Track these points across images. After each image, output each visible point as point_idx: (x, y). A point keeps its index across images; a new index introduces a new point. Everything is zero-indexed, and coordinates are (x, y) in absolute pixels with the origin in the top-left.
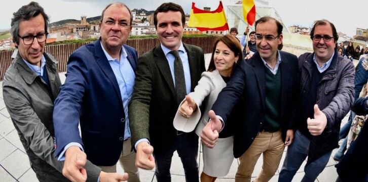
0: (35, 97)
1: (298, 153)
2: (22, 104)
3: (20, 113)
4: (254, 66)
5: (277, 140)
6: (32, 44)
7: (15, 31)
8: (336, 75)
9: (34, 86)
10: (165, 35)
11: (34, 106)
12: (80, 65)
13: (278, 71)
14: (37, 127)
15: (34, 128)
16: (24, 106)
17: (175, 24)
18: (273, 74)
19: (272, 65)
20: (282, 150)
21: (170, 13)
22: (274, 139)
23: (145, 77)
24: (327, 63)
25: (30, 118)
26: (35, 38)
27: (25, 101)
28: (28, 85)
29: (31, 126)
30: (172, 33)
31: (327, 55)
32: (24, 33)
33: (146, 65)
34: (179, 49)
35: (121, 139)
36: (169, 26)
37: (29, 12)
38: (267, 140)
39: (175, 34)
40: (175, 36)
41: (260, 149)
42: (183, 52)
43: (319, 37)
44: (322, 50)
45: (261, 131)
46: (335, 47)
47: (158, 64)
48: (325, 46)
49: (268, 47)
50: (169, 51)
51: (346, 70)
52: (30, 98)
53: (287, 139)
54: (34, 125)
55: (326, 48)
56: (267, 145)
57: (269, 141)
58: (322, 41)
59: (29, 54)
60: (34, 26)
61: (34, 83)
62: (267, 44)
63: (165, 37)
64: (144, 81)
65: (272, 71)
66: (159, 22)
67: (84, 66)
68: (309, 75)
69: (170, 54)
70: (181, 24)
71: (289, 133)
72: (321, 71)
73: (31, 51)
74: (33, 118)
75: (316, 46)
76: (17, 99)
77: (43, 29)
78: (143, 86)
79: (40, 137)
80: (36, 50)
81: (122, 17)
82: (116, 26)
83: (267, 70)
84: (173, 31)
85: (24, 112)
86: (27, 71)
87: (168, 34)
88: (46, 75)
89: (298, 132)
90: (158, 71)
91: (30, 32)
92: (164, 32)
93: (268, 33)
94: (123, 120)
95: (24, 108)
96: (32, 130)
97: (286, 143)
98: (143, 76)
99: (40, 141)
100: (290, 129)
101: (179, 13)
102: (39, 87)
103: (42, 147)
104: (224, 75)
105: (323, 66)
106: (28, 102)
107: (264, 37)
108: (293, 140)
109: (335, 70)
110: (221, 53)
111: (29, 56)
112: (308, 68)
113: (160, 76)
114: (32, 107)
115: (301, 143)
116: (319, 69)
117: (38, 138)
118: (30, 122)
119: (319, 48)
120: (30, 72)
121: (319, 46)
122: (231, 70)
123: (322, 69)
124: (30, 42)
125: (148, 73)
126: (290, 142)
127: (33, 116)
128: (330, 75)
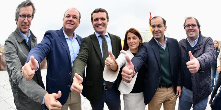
0: (20, 50)
1: (186, 101)
2: (13, 51)
3: (10, 56)
4: (151, 45)
5: (171, 93)
6: (24, 20)
7: (17, 13)
8: (201, 46)
9: (21, 44)
10: (97, 25)
11: (19, 54)
12: (50, 36)
13: (166, 47)
14: (17, 64)
15: (15, 64)
16: (13, 52)
17: (103, 19)
18: (163, 49)
19: (162, 44)
20: (175, 100)
21: (100, 13)
22: (169, 92)
23: (85, 48)
24: (195, 40)
25: (15, 59)
26: (26, 17)
27: (14, 50)
28: (19, 43)
29: (14, 63)
30: (101, 24)
31: (195, 36)
32: (21, 13)
33: (86, 42)
34: (106, 34)
35: (69, 86)
36: (100, 20)
37: (25, 3)
38: (164, 93)
39: (103, 25)
40: (103, 26)
41: (161, 99)
42: (107, 36)
43: (189, 26)
44: (192, 33)
45: (160, 87)
46: (199, 31)
47: (93, 42)
48: (193, 31)
49: (159, 32)
50: (99, 35)
51: (207, 42)
52: (18, 49)
53: (177, 92)
54: (16, 63)
55: (194, 32)
56: (165, 96)
57: (166, 94)
58: (191, 28)
59: (22, 26)
60: (27, 10)
61: (21, 43)
62: (158, 30)
63: (97, 27)
64: (84, 50)
65: (162, 47)
66: (94, 19)
67: (52, 37)
68: (186, 50)
69: (100, 37)
70: (106, 19)
71: (178, 88)
72: (193, 46)
73: (23, 24)
74: (16, 59)
75: (188, 32)
76: (11, 48)
77: (31, 14)
78: (83, 52)
79: (18, 70)
80: (26, 23)
81: (74, 14)
82: (71, 18)
83: (159, 47)
84: (102, 23)
85: (12, 56)
86: (20, 36)
87: (99, 24)
88: (30, 42)
89: (184, 88)
90: (92, 46)
91: (24, 13)
92: (97, 24)
93: (158, 24)
94: (71, 74)
95: (13, 53)
96: (14, 66)
97: (177, 95)
98: (83, 48)
99: (16, 72)
100: (179, 85)
101: (105, 13)
102: (24, 46)
103: (17, 75)
104: (134, 52)
105: (193, 43)
106: (16, 51)
107: (156, 26)
108: (182, 92)
109: (201, 43)
110: (132, 39)
111: (22, 27)
112: (184, 46)
113: (93, 49)
114: (18, 54)
115: (187, 94)
116: (191, 45)
117: (16, 70)
118: (14, 61)
119: (189, 32)
120: (21, 37)
121: (190, 31)
122: (138, 49)
123: (193, 45)
124: (23, 19)
125: (86, 46)
126: (180, 94)
127: (17, 59)
128: (198, 47)
